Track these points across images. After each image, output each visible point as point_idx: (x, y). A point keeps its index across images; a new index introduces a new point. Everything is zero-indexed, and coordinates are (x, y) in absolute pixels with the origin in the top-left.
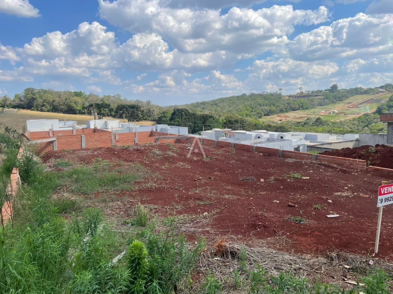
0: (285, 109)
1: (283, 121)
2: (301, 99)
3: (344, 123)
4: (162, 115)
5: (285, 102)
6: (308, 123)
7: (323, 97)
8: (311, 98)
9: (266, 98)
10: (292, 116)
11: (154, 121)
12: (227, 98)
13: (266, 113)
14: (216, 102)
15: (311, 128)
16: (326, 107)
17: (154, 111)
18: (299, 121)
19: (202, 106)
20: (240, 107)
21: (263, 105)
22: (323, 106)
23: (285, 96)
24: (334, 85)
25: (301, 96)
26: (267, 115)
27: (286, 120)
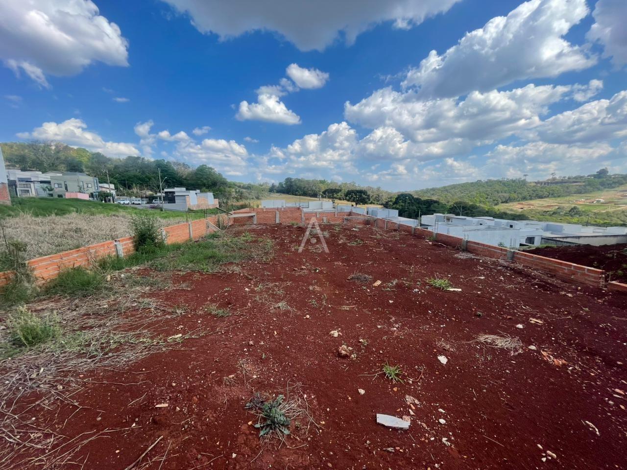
0: (530, 196)
1: (525, 209)
2: (552, 186)
3: (612, 215)
4: (389, 200)
5: (530, 188)
6: (559, 213)
7: (584, 184)
8: (566, 184)
9: (507, 185)
10: (537, 204)
11: (381, 205)
12: (459, 185)
13: (504, 200)
14: (447, 188)
15: (562, 218)
16: (588, 195)
17: (382, 196)
18: (547, 210)
19: (432, 192)
20: (474, 193)
21: (502, 192)
22: (583, 194)
23: (531, 183)
24: (603, 170)
25: (554, 182)
26: (506, 202)
27: (529, 208)
